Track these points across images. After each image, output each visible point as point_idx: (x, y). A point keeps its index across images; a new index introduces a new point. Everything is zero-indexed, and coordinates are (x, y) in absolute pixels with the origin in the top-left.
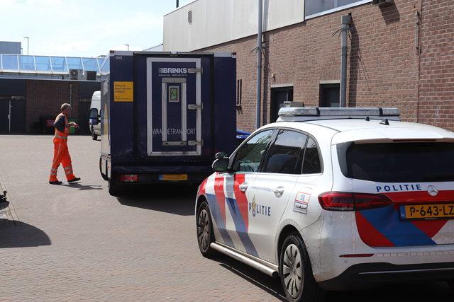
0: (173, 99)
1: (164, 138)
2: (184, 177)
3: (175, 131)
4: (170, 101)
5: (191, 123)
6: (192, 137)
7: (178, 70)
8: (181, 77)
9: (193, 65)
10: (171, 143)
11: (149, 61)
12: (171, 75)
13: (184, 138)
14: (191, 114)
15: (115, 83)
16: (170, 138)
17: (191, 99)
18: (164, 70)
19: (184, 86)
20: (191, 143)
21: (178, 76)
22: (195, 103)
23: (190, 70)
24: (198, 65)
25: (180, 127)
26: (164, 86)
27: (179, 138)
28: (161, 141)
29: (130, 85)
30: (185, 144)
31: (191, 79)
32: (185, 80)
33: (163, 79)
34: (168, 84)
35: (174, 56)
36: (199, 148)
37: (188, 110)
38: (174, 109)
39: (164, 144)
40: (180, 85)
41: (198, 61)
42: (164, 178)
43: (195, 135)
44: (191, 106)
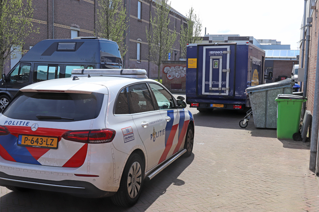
0: (216, 67)
1: (210, 86)
2: (222, 106)
3: (216, 83)
4: (214, 68)
5: (224, 79)
6: (224, 86)
7: (218, 52)
9: (226, 49)
10: (213, 89)
11: (205, 48)
12: (215, 55)
13: (220, 86)
14: (224, 74)
15: (189, 59)
16: (213, 86)
17: (224, 67)
18: (211, 52)
19: (221, 60)
20: (223, 89)
21: (218, 55)
22: (226, 69)
23: (224, 52)
24: (228, 50)
25: (218, 81)
26: (211, 60)
27: (218, 86)
28: (209, 88)
29: (195, 60)
30: (220, 89)
31: (224, 56)
32: (221, 57)
33: (211, 57)
34: (213, 59)
35: (216, 45)
36: (227, 91)
37: (222, 72)
38: (216, 72)
39: (210, 89)
40: (219, 59)
41: (228, 47)
42: (213, 106)
43: (226, 85)
44: (224, 71)
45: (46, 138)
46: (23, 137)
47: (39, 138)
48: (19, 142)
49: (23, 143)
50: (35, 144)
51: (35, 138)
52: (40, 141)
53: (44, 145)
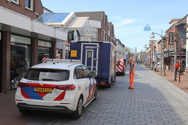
0: (89, 56)
3: (89, 67)
4: (88, 57)
5: (95, 65)
6: (94, 69)
7: (91, 47)
8: (92, 49)
9: (96, 45)
11: (82, 44)
12: (89, 49)
13: (92, 69)
14: (95, 62)
15: (71, 51)
17: (95, 57)
18: (86, 47)
19: (93, 52)
20: (94, 71)
21: (91, 49)
23: (95, 47)
24: (98, 46)
25: (91, 66)
26: (86, 52)
27: (90, 69)
29: (76, 51)
30: (92, 71)
31: (95, 50)
32: (93, 50)
33: (86, 50)
34: (88, 52)
35: (90, 42)
36: (97, 73)
37: (94, 60)
38: (89, 59)
40: (91, 52)
41: (98, 44)
43: (96, 69)
44: (95, 59)
45: (47, 88)
46: (36, 88)
47: (43, 88)
48: (34, 90)
49: (35, 91)
50: (41, 91)
51: (41, 89)
52: (43, 90)
53: (46, 91)
